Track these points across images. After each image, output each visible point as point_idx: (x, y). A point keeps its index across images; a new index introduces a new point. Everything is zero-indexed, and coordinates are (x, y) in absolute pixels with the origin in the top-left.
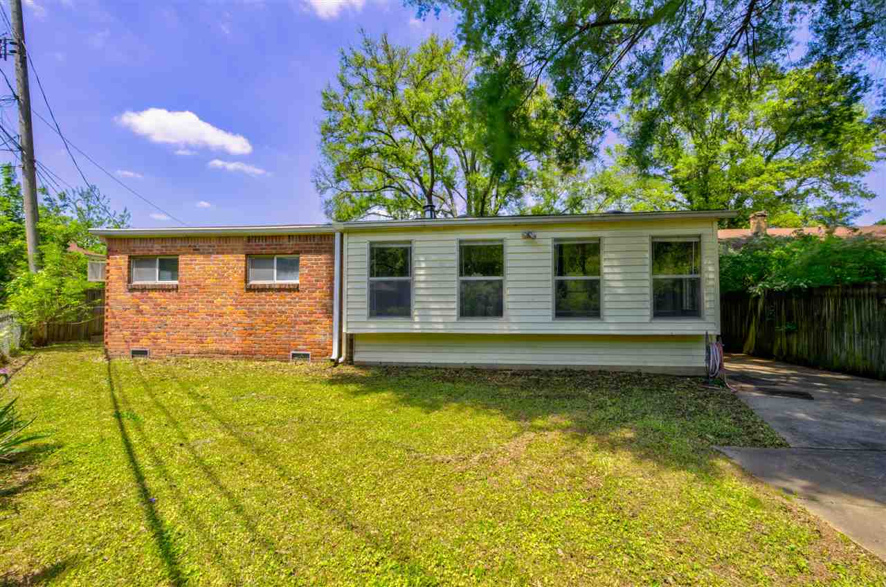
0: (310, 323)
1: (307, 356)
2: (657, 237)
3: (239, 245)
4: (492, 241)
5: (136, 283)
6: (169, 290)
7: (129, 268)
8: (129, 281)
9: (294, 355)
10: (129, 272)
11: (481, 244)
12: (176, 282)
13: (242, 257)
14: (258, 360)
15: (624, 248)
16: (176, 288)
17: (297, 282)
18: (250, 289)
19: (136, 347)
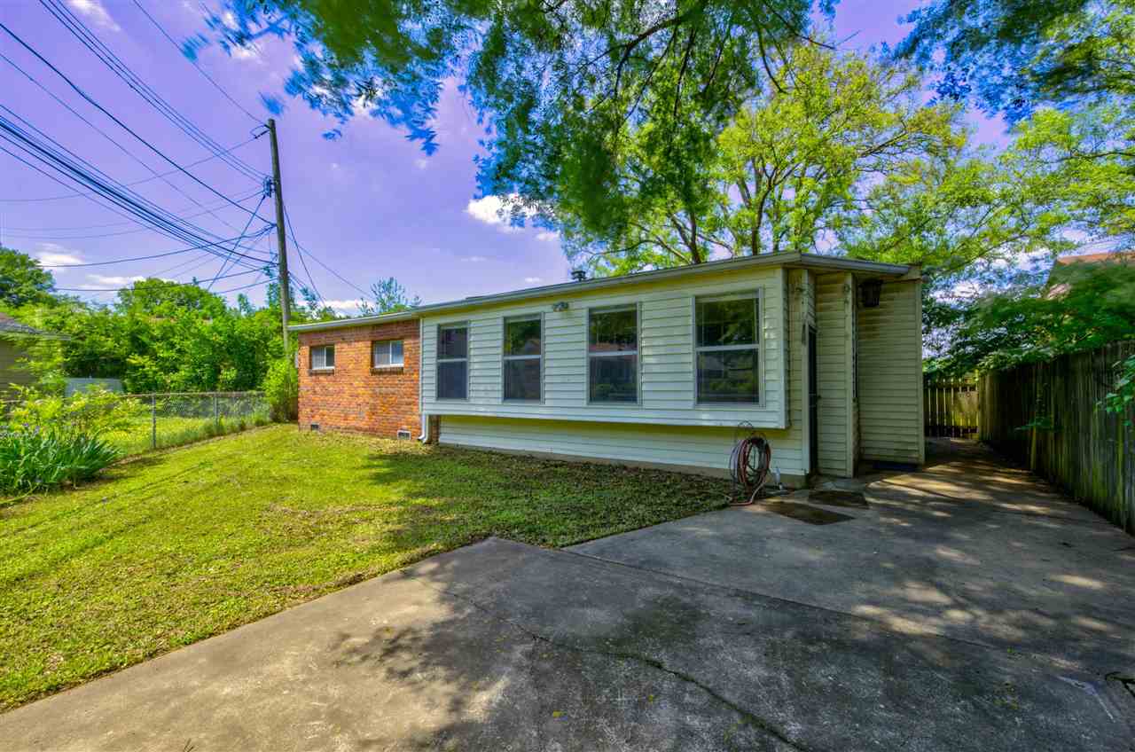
0: (410, 404)
1: (408, 435)
2: (704, 296)
3: (367, 332)
4: (519, 317)
5: (315, 369)
6: (329, 374)
7: (310, 356)
8: (311, 367)
9: (400, 434)
10: (310, 360)
11: (524, 320)
12: (332, 368)
13: (369, 343)
14: (378, 436)
15: (665, 313)
16: (333, 373)
17: (402, 365)
18: (374, 373)
19: (313, 422)
